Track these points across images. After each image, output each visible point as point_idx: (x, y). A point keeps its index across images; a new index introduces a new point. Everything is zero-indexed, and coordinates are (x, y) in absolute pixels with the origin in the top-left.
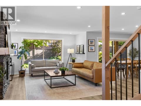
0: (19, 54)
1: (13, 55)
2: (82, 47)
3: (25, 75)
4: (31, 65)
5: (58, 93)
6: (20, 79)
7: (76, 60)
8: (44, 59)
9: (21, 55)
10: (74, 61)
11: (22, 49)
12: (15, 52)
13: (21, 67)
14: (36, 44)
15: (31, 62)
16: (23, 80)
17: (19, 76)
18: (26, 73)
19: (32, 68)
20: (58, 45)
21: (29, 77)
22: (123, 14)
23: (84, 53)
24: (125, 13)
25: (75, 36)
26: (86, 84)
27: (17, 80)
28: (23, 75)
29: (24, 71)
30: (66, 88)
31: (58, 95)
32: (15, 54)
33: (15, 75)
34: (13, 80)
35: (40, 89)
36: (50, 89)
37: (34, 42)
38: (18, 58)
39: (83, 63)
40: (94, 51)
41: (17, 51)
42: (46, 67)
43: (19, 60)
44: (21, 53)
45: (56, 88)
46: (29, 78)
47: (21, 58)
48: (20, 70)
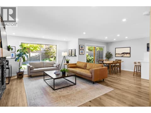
0: (17, 57)
1: (10, 57)
2: (73, 51)
3: (24, 76)
4: (30, 66)
5: (64, 97)
6: (19, 81)
7: (69, 61)
8: (41, 61)
9: (19, 57)
10: (68, 62)
11: (20, 52)
12: (13, 55)
13: (19, 69)
14: (32, 49)
15: (30, 64)
16: (21, 82)
17: (16, 77)
18: (24, 74)
19: (31, 70)
20: (50, 50)
21: (28, 78)
22: (124, 20)
23: (76, 56)
24: (127, 20)
25: (67, 42)
26: (84, 83)
27: (15, 82)
28: (21, 76)
29: (23, 72)
30: (68, 88)
31: (65, 99)
32: (13, 56)
33: (13, 77)
34: (10, 83)
35: (42, 92)
36: (54, 91)
37: (30, 47)
38: (16, 60)
39: (76, 64)
40: (83, 54)
41: (14, 54)
42: (43, 67)
43: (17, 62)
44: (19, 55)
45: (59, 90)
46: (28, 80)
47: (19, 60)
48: (18, 71)
